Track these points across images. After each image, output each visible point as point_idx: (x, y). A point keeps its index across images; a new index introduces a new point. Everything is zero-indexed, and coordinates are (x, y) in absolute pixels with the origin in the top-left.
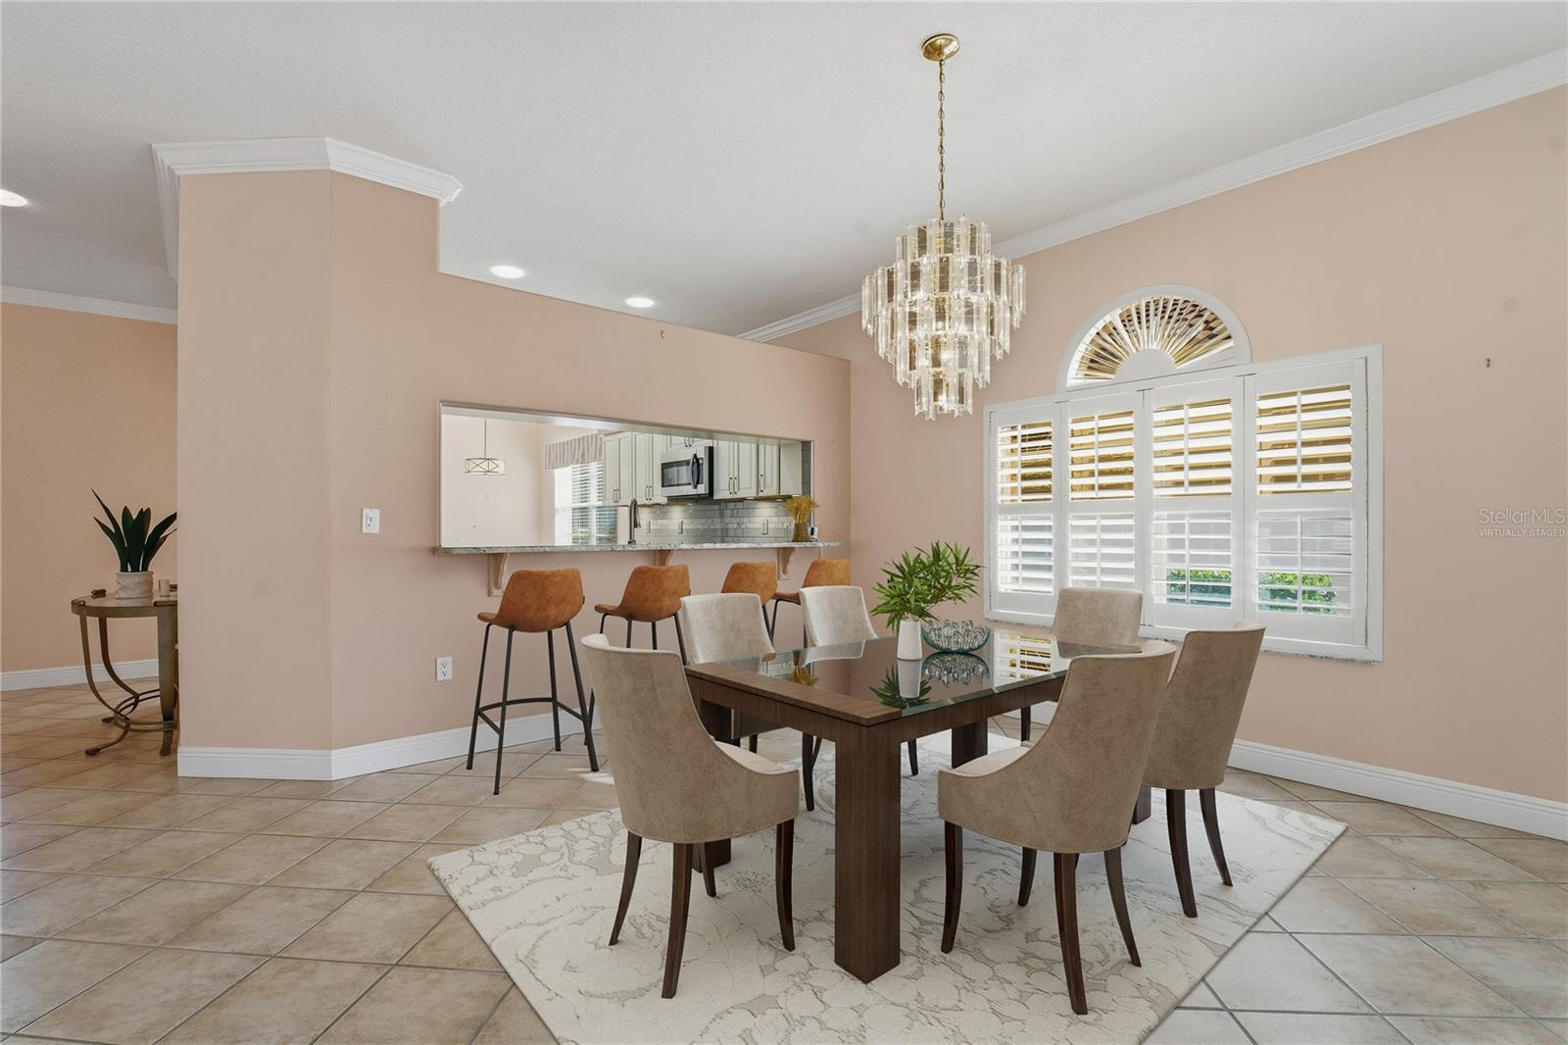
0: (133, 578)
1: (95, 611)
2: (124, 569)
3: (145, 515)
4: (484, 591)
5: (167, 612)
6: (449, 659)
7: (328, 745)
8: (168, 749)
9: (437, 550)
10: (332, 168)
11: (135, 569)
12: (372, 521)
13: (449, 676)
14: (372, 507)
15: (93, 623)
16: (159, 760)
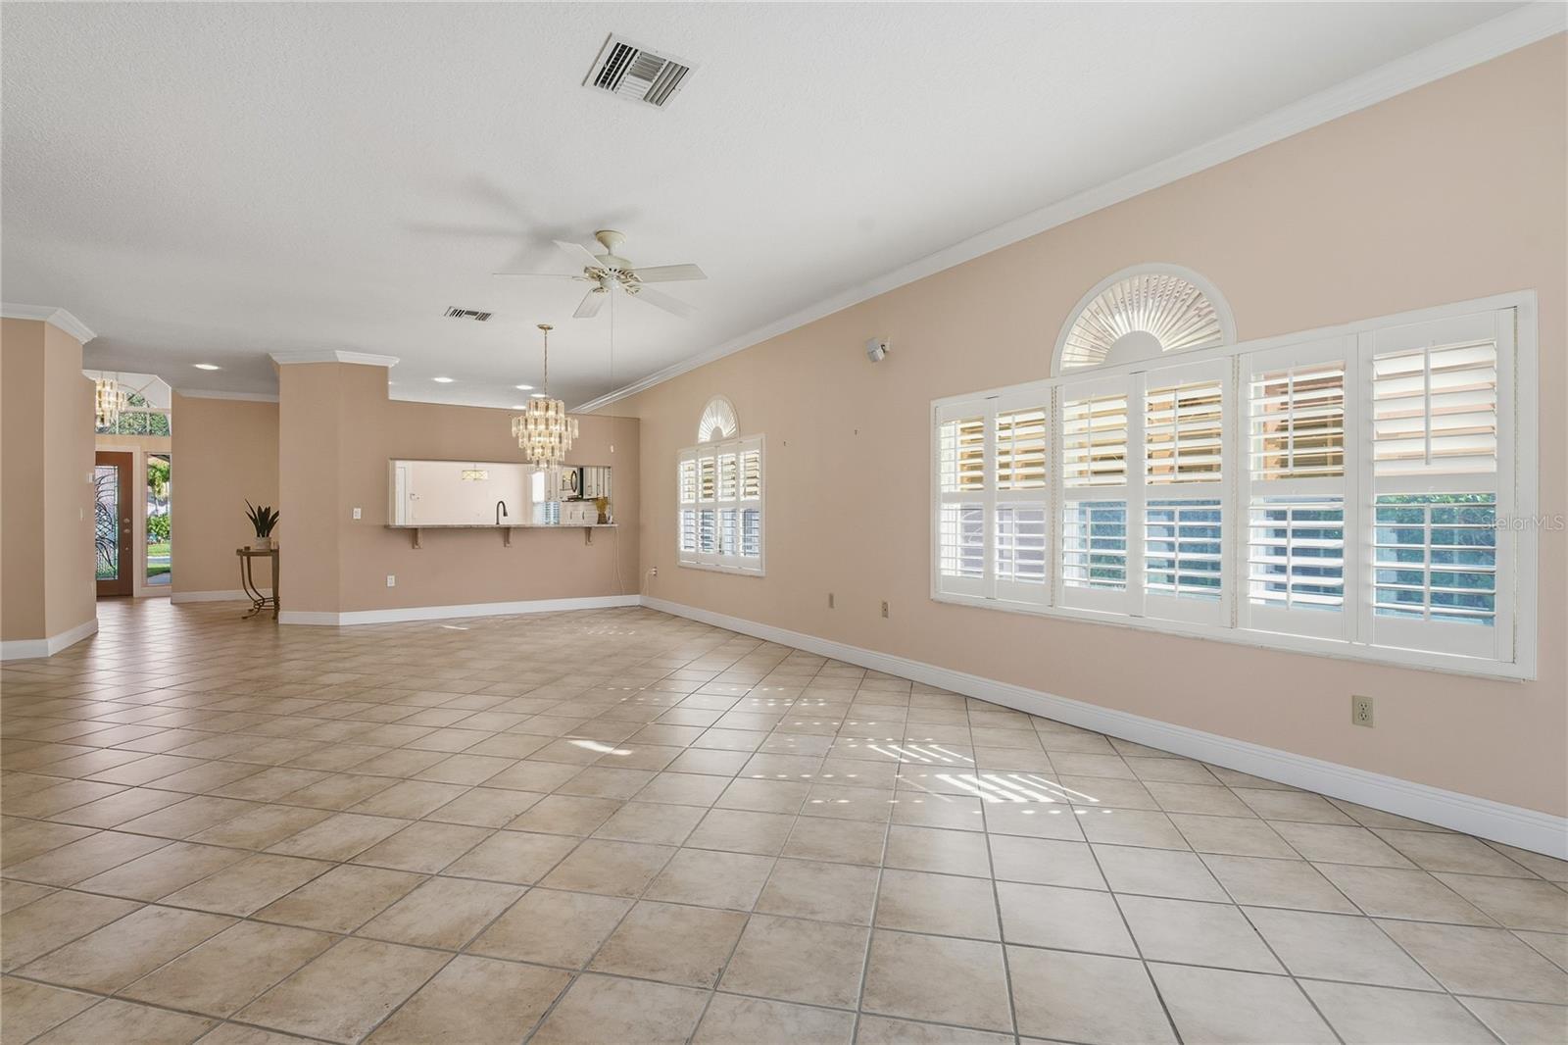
0: (264, 540)
1: (246, 553)
2: (258, 536)
3: (268, 510)
4: (411, 545)
5: (275, 553)
6: (393, 577)
7: (337, 609)
8: (275, 617)
9: (387, 527)
10: (340, 361)
11: (263, 536)
12: (357, 514)
13: (393, 585)
14: (358, 507)
15: (245, 558)
16: (272, 620)
